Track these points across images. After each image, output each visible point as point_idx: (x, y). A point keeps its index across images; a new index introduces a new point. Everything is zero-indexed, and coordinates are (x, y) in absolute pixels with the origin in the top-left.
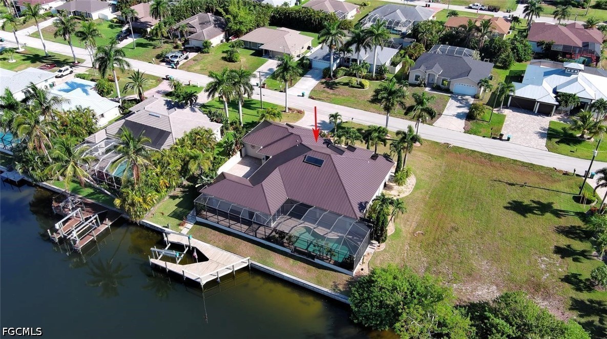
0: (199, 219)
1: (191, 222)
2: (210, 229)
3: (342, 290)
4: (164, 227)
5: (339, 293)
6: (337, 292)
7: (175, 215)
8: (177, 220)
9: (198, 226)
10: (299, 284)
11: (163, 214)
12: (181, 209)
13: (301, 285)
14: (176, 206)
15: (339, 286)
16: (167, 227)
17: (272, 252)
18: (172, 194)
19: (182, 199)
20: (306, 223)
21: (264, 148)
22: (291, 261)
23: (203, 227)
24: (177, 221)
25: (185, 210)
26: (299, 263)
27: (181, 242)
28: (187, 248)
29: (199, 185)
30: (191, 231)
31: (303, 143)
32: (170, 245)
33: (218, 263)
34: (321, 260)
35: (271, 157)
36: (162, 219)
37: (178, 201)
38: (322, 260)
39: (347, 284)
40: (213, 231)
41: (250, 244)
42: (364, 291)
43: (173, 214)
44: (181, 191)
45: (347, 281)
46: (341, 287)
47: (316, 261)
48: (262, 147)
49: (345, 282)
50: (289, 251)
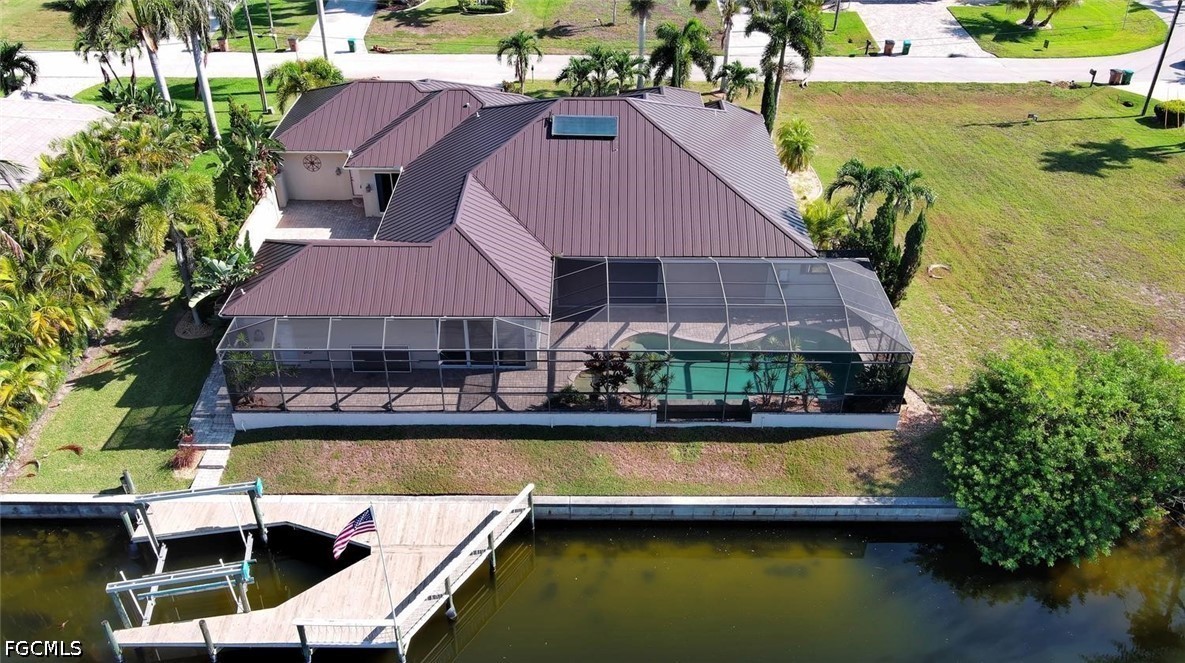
0: (244, 420)
1: (214, 441)
2: (310, 443)
3: (894, 482)
4: (104, 493)
5: (890, 495)
6: (883, 495)
7: (129, 438)
8: (152, 452)
9: (254, 446)
10: (740, 515)
11: (77, 450)
12: (150, 411)
13: (747, 514)
14: (120, 404)
15: (877, 476)
16: (119, 491)
17: (592, 443)
18: (78, 373)
19: (131, 378)
20: (632, 325)
21: (356, 154)
22: (674, 449)
23: (278, 443)
24: (153, 457)
25: (168, 410)
26: (703, 447)
27: (213, 524)
28: (250, 539)
29: (202, 296)
30: (231, 472)
31: (487, 105)
32: (164, 551)
33: (415, 546)
34: (779, 411)
35: (402, 169)
36: (80, 467)
37: (117, 389)
38: (779, 409)
39: (896, 458)
40: (326, 444)
41: (495, 443)
42: (996, 451)
43: (120, 437)
44: (114, 355)
45: (890, 449)
46: (883, 475)
47: (759, 420)
48: (350, 153)
49: (886, 455)
50: (648, 420)
